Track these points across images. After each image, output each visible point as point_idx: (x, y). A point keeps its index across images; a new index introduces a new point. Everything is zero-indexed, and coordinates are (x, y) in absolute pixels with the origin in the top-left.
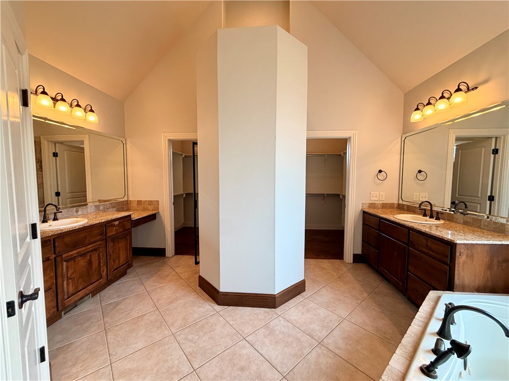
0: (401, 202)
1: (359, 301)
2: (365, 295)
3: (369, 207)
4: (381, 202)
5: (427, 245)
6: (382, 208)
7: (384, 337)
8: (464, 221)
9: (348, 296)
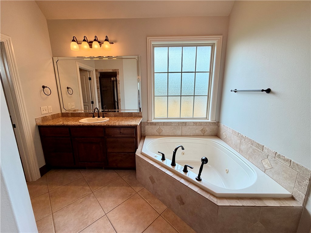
0: (64, 111)
1: (92, 195)
2: (88, 188)
3: (42, 121)
4: (50, 114)
5: (120, 132)
6: (52, 119)
7: (129, 196)
8: (114, 115)
9: (82, 200)
